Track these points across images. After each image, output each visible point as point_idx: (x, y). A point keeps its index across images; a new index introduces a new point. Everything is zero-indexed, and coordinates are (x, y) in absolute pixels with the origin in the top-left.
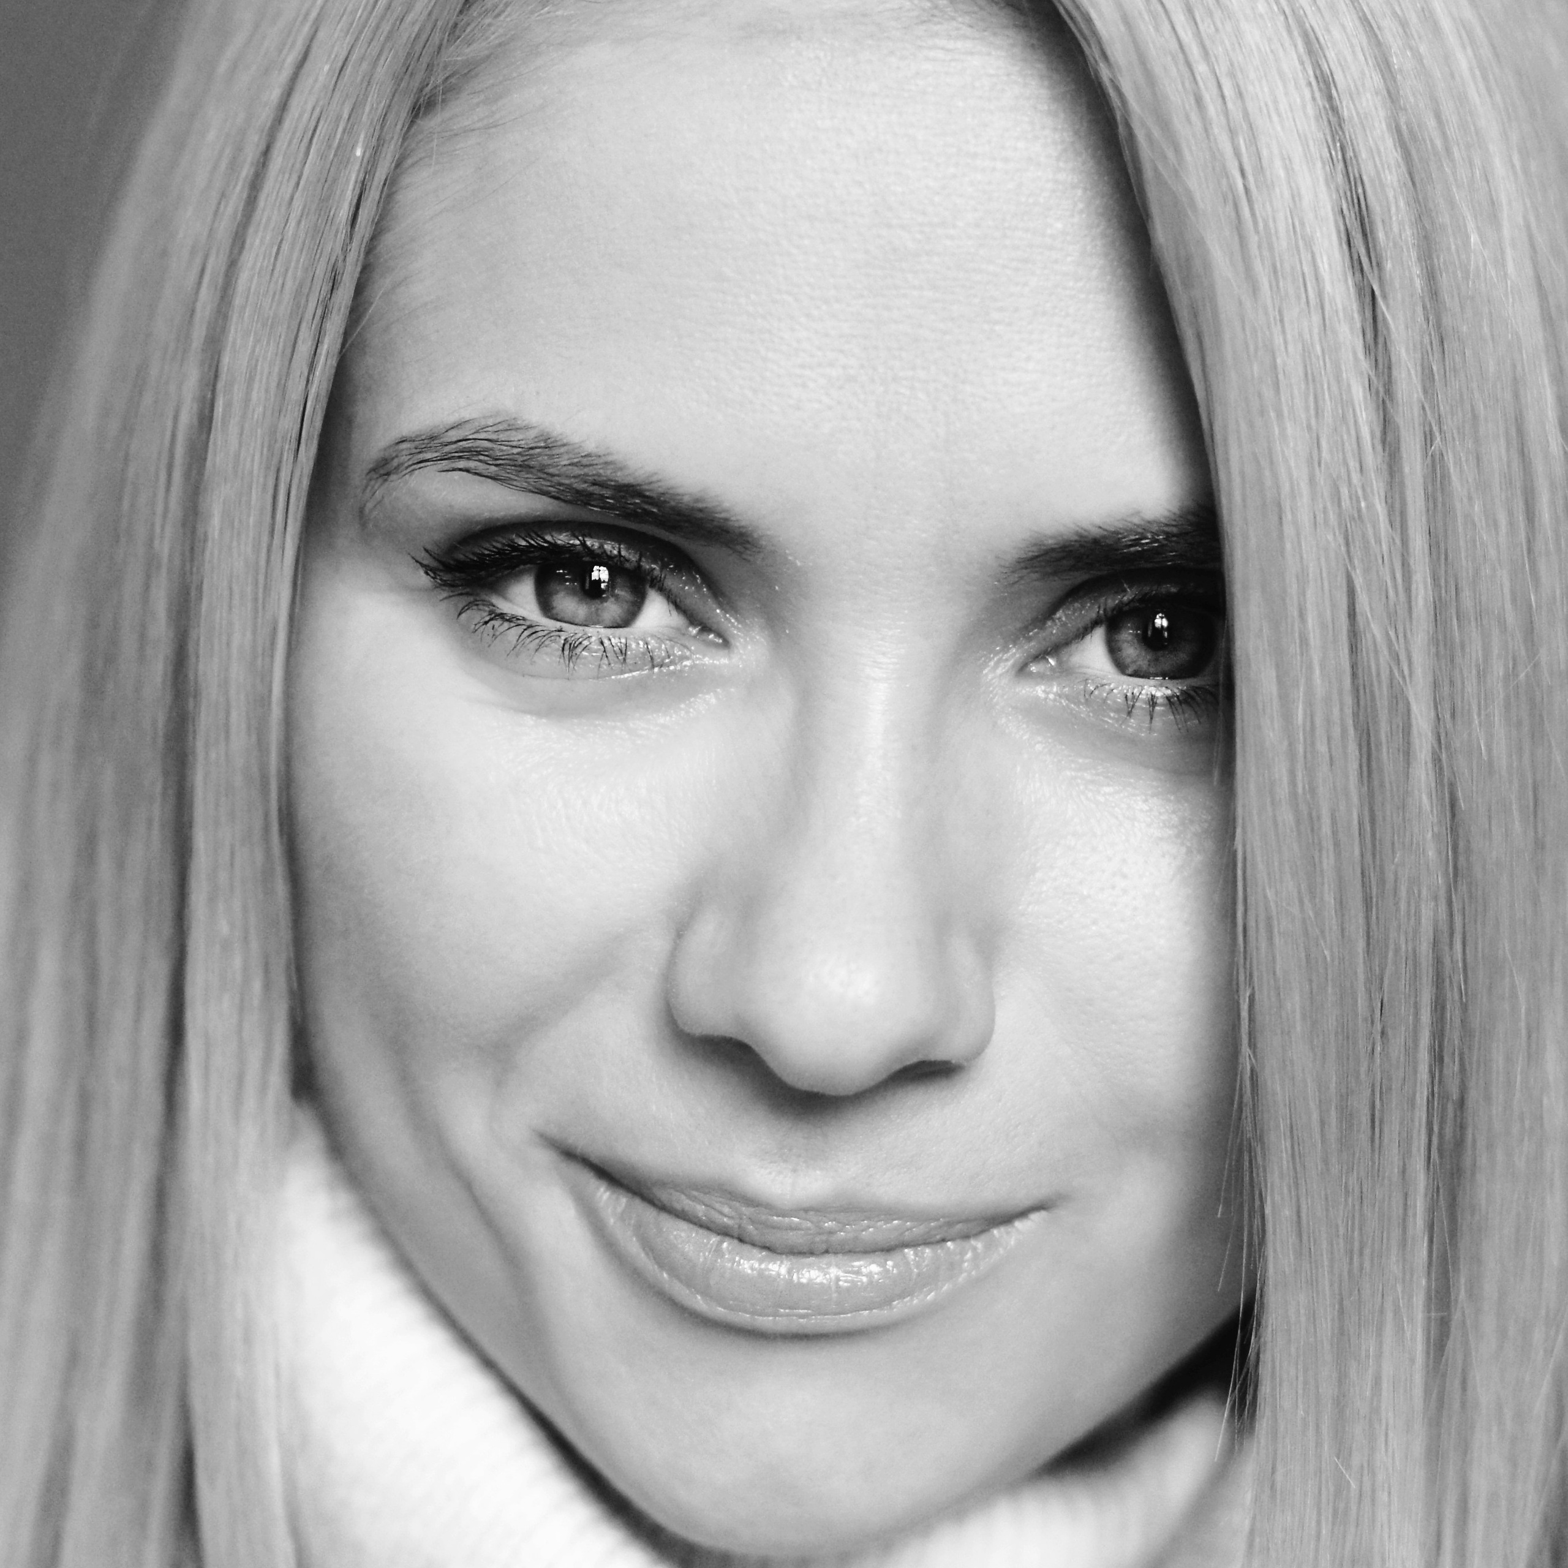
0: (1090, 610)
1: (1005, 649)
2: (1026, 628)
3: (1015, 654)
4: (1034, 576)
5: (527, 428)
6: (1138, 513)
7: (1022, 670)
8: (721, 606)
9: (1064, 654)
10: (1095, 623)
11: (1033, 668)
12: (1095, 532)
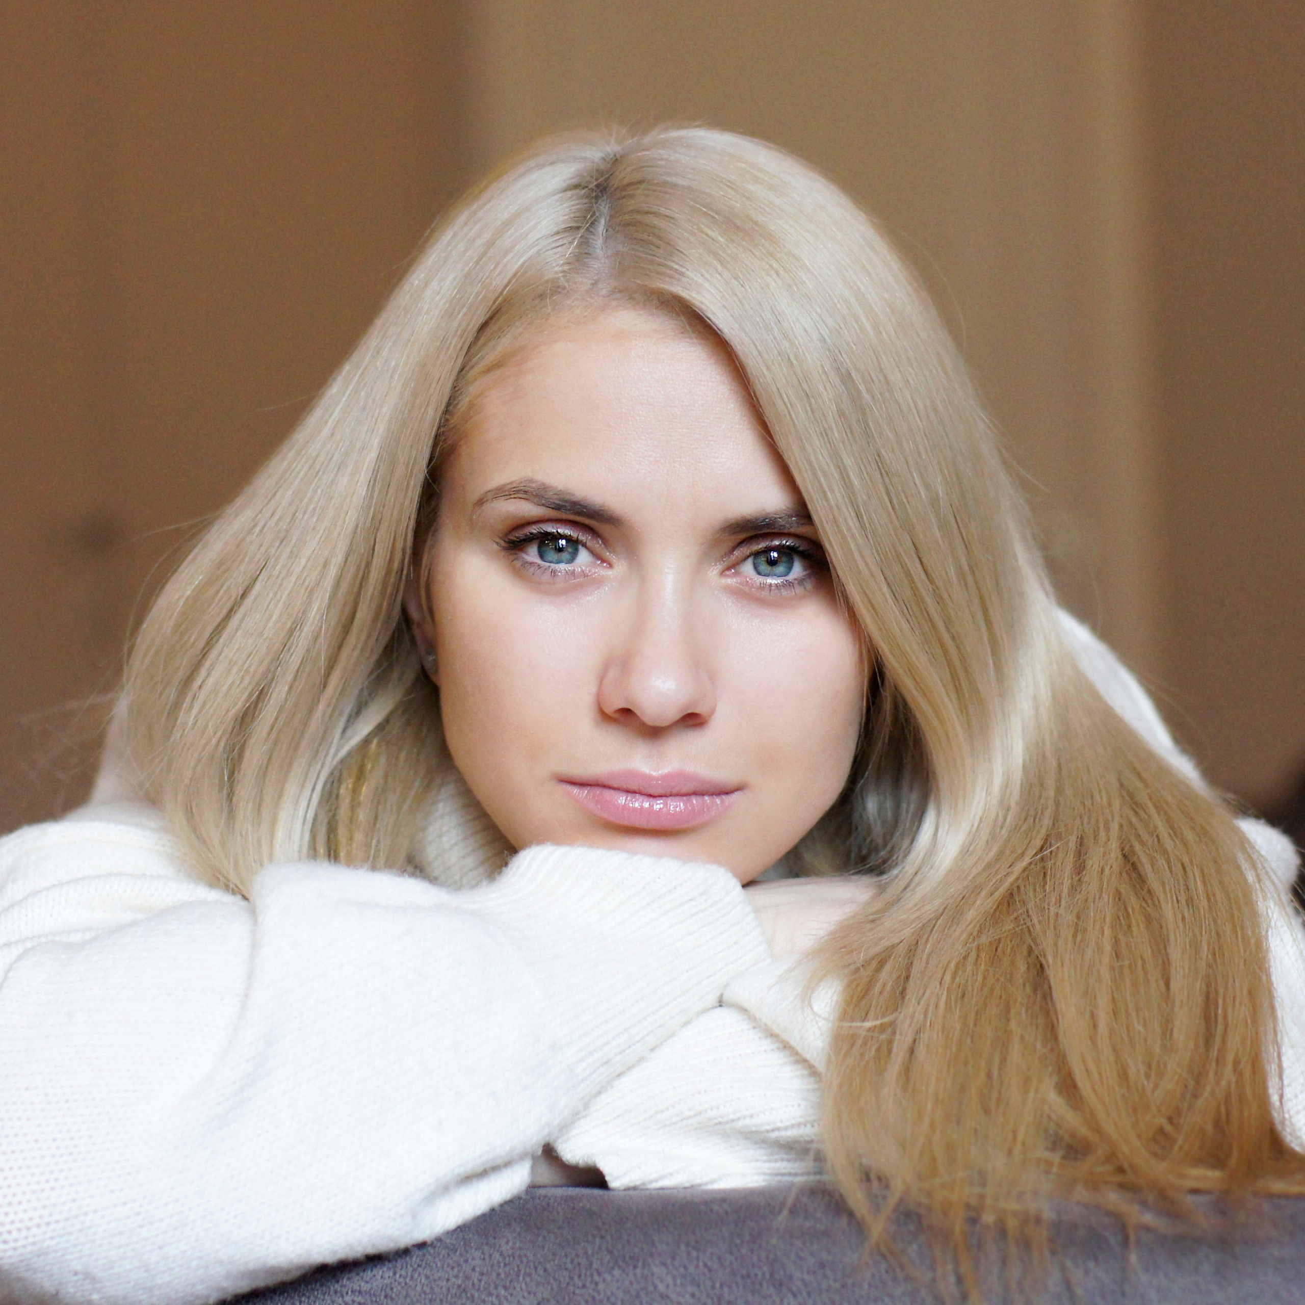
0: (745, 550)
1: (716, 565)
2: (722, 557)
3: (719, 567)
4: (726, 535)
5: (536, 482)
6: (764, 510)
7: (722, 573)
8: (609, 552)
9: (737, 568)
10: (748, 557)
11: (727, 573)
12: (749, 517)
